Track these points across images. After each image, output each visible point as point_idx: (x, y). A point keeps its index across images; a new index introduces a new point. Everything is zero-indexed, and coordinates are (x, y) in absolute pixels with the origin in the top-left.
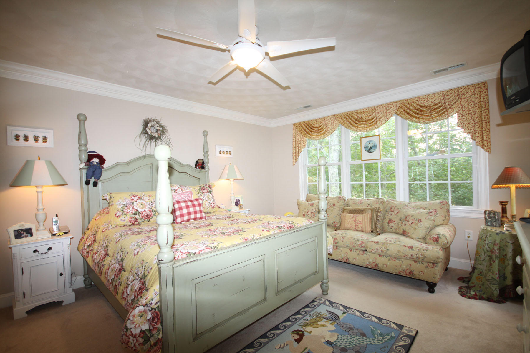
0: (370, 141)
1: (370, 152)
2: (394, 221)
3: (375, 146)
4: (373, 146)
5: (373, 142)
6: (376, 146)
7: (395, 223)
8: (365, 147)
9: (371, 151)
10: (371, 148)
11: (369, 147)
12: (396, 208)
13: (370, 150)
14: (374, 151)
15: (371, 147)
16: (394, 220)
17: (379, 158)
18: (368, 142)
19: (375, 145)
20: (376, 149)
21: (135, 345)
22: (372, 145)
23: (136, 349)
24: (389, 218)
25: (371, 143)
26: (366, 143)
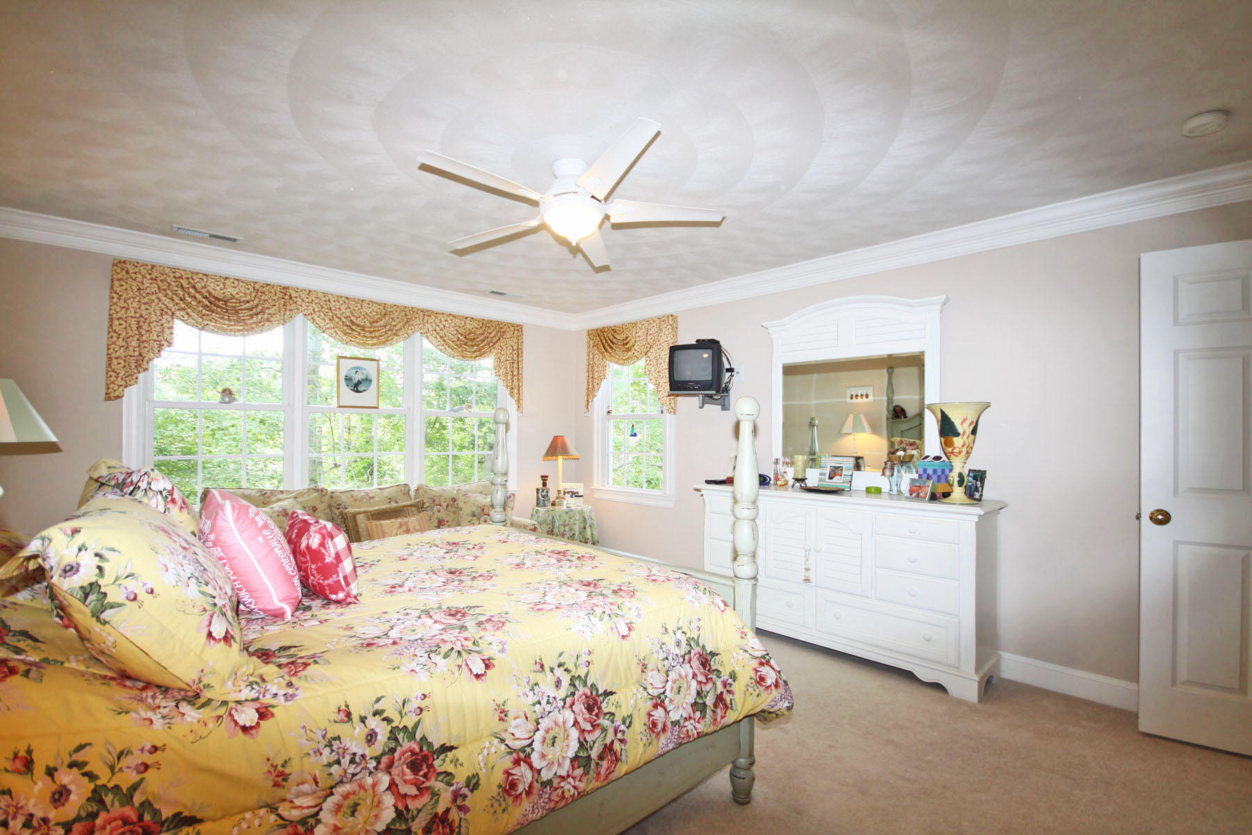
0: (359, 368)
1: (358, 391)
2: (447, 522)
3: (368, 380)
4: (364, 380)
5: (365, 371)
6: (371, 381)
7: (449, 523)
8: (346, 379)
9: (359, 389)
10: (359, 383)
11: (356, 381)
12: (442, 500)
13: (357, 385)
14: (365, 390)
15: (359, 381)
16: (446, 519)
17: (375, 406)
18: (354, 368)
19: (369, 378)
20: (370, 386)
21: (574, 787)
22: (364, 377)
23: (579, 790)
24: (437, 518)
25: (359, 373)
26: (349, 370)
